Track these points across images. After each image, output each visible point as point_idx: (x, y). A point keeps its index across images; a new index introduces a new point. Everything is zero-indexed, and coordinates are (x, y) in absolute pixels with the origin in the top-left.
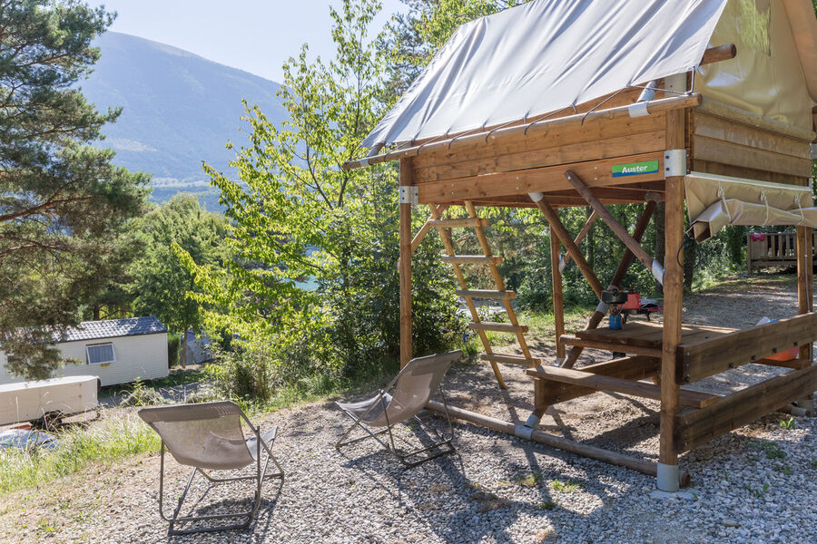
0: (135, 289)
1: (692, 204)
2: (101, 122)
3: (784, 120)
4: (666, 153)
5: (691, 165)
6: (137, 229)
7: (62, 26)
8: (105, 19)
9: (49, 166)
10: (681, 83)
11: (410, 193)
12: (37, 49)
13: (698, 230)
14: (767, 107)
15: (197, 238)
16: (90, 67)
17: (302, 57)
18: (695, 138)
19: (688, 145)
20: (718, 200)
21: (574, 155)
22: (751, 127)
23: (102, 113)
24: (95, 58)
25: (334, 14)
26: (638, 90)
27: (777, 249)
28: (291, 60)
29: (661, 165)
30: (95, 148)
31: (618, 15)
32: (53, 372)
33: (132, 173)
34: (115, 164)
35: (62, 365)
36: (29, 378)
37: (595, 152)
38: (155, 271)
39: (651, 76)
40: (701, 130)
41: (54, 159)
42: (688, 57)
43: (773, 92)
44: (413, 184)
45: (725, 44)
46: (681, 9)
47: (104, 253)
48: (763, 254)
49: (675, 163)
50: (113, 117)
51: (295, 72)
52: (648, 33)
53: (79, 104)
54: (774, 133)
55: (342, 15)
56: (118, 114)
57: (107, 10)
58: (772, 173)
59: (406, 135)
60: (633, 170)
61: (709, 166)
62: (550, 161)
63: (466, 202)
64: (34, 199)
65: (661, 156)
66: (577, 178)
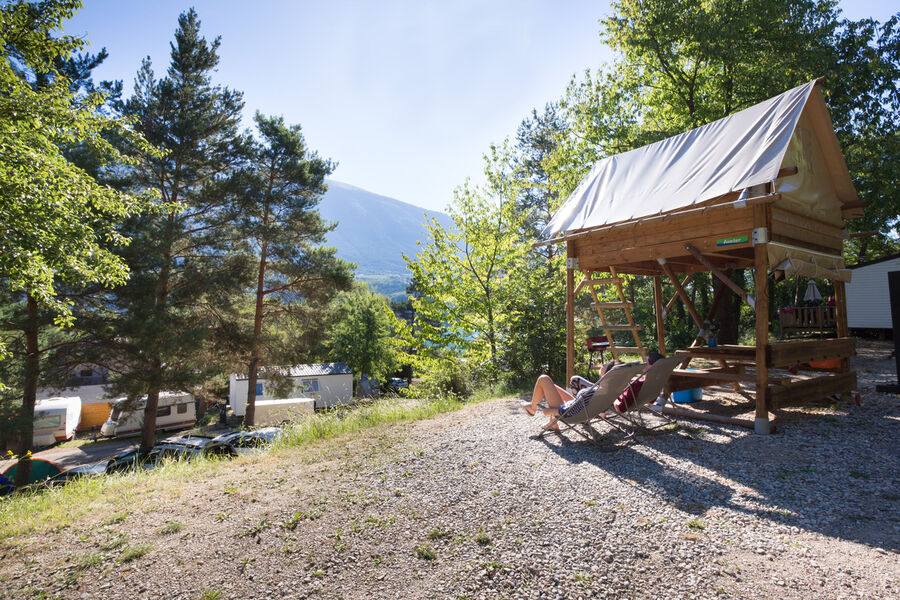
0: (331, 344)
1: (773, 260)
2: (326, 231)
3: (823, 213)
4: (755, 230)
5: (771, 237)
6: (340, 301)
7: (310, 172)
8: (331, 166)
9: (298, 259)
10: (763, 190)
11: (574, 262)
12: (295, 186)
13: (777, 275)
14: (813, 205)
15: (373, 310)
16: (321, 196)
17: (466, 185)
18: (773, 222)
19: (769, 226)
20: (786, 259)
21: (690, 235)
22: (803, 216)
23: (327, 225)
24: (325, 190)
25: (485, 157)
26: (737, 194)
27: (803, 319)
28: (459, 187)
29: (750, 238)
30: (325, 247)
31: (714, 151)
32: (290, 394)
33: (346, 263)
34: (338, 257)
35: (295, 389)
36: (275, 397)
37: (704, 232)
38: (343, 332)
39: (745, 185)
40: (776, 216)
41: (301, 254)
42: (769, 174)
43: (816, 196)
44: (575, 257)
45: (790, 165)
46: (758, 147)
47: (323, 315)
48: (791, 323)
49: (761, 235)
50: (332, 229)
51: (461, 194)
52: (736, 163)
53: (318, 219)
54: (818, 221)
55: (491, 158)
56: (335, 226)
57: (333, 161)
58: (817, 245)
59: (575, 226)
60: (731, 242)
61: (780, 238)
62: (674, 238)
63: (611, 268)
64: (286, 280)
65: (750, 233)
66: (692, 247)
